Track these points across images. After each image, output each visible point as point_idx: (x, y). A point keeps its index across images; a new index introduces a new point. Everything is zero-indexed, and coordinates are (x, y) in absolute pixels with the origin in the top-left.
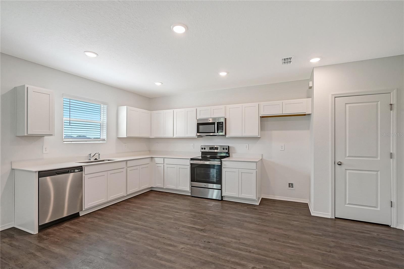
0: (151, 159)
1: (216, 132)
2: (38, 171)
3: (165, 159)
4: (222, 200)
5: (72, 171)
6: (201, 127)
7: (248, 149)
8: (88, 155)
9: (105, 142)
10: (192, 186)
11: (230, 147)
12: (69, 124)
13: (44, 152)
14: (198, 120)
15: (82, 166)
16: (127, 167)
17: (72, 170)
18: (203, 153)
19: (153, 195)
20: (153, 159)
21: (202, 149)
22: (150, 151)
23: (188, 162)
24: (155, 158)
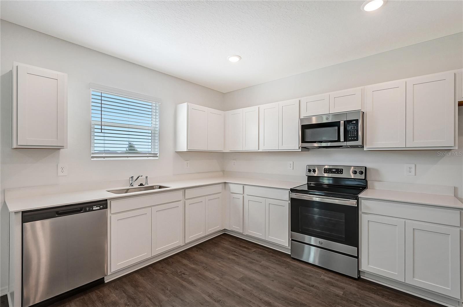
0: (223, 184)
1: (342, 139)
2: (22, 212)
3: (245, 187)
4: (359, 279)
5: (87, 209)
6: (308, 131)
7: (415, 175)
8: (129, 179)
9: (157, 158)
10: (292, 240)
11: (370, 169)
12: (100, 131)
13: (60, 173)
14: (301, 120)
15: (106, 200)
16: (185, 199)
17: (88, 207)
18: (310, 178)
19: (226, 244)
20: (227, 185)
21: (310, 171)
22: (223, 171)
23: (286, 196)
24: (229, 184)
